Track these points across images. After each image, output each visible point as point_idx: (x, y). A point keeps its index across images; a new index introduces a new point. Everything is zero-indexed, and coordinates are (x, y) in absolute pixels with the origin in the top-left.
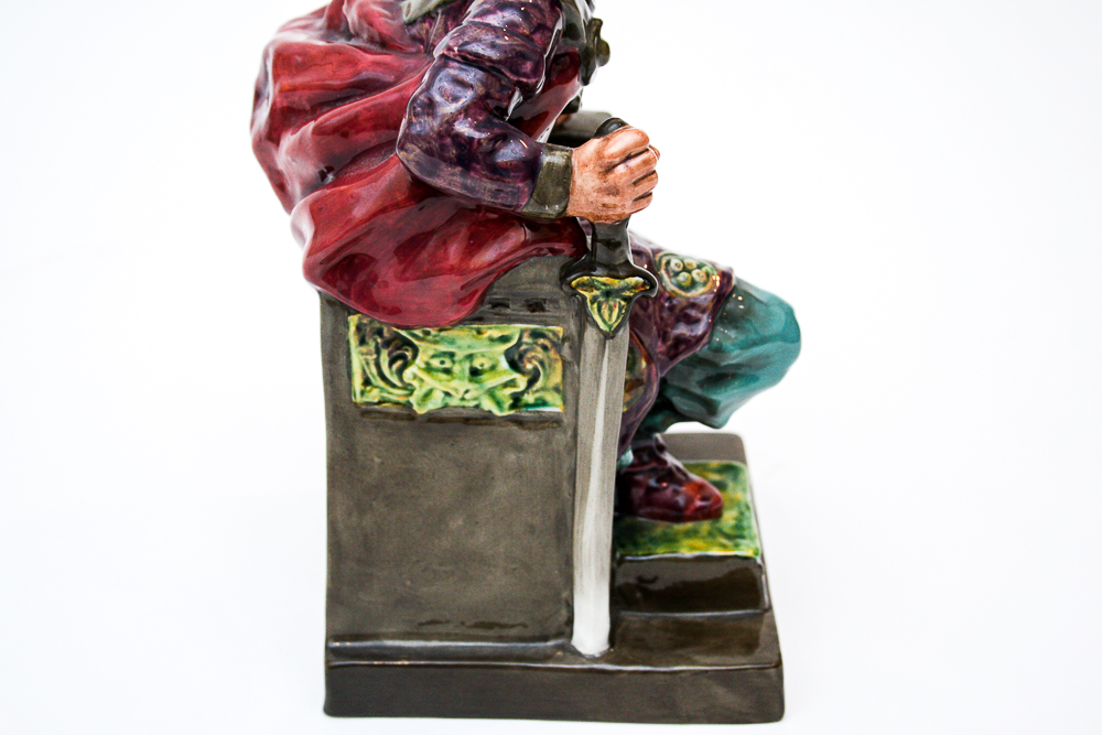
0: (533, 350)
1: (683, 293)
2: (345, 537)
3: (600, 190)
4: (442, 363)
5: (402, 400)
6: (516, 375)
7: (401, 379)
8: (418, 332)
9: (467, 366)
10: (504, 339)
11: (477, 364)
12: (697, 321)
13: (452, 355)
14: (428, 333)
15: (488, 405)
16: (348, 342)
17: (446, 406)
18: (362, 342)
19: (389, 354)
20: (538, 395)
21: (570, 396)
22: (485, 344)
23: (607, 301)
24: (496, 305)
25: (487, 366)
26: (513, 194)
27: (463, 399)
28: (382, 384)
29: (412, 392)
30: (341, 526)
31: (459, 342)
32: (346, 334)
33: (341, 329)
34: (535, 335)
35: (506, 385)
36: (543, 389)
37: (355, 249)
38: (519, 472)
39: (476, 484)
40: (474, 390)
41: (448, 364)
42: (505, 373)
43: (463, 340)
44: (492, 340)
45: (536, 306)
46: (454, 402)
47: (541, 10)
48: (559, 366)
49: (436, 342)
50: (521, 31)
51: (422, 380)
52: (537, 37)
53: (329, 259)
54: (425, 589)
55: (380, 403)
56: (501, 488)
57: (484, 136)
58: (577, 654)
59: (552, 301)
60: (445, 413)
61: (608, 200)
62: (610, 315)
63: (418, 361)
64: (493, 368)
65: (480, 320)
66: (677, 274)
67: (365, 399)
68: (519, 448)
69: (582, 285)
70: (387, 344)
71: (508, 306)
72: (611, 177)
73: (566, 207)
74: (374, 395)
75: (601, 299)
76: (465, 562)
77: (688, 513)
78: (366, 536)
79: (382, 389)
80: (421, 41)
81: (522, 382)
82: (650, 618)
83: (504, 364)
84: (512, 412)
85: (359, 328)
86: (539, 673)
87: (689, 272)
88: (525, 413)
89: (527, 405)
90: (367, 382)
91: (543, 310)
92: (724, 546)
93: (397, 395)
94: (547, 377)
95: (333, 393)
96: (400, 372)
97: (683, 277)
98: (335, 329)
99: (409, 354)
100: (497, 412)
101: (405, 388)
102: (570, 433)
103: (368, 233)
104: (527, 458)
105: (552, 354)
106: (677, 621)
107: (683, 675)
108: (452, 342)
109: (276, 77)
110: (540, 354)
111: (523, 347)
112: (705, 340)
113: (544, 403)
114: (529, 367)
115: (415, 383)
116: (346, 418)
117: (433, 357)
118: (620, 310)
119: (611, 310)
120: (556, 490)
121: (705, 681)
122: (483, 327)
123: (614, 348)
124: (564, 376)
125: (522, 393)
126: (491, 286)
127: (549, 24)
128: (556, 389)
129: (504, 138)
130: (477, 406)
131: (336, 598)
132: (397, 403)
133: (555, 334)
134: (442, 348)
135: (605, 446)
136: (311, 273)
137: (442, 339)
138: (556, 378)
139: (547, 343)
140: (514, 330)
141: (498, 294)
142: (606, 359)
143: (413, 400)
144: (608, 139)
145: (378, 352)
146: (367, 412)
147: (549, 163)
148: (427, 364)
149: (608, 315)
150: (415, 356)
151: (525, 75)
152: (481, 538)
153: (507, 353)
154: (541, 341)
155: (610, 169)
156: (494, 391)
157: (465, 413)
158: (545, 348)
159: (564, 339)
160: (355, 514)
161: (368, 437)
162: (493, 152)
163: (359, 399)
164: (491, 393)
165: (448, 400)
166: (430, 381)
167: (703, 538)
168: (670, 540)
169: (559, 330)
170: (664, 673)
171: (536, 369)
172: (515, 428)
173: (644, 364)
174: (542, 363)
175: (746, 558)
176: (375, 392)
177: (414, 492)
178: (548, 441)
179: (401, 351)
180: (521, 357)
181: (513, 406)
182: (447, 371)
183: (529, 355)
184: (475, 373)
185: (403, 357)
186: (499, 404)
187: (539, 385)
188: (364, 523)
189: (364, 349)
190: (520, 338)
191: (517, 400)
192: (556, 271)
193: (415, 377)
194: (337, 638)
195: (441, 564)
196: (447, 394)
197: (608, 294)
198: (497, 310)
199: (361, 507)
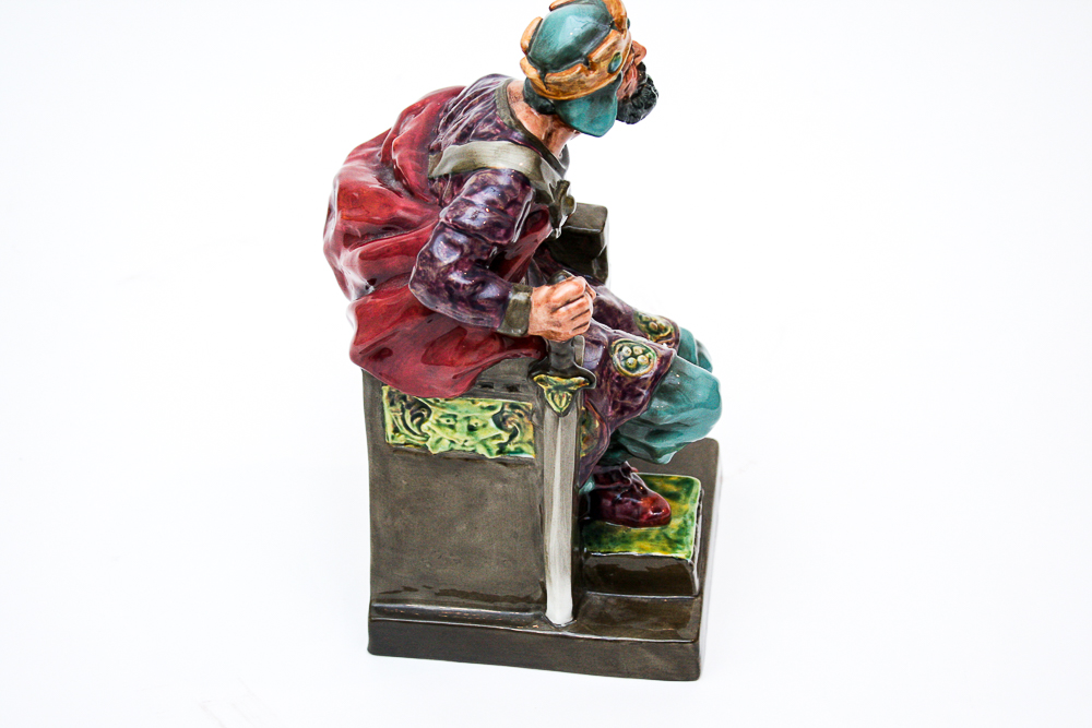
0: (512, 416)
1: (630, 373)
2: (382, 532)
3: (548, 322)
4: (448, 421)
5: (421, 443)
6: (500, 432)
7: (420, 430)
8: (431, 400)
9: (465, 424)
10: (491, 408)
11: (473, 423)
12: (640, 394)
13: (455, 416)
14: (438, 401)
15: (481, 450)
16: (382, 403)
17: (452, 449)
18: (392, 404)
19: (411, 413)
20: (517, 446)
21: (539, 448)
22: (479, 410)
23: (558, 393)
24: (484, 386)
25: (480, 424)
26: (489, 322)
27: (463, 446)
28: (407, 432)
29: (428, 438)
30: (380, 526)
31: (459, 409)
32: (381, 398)
33: (377, 394)
34: (513, 407)
35: (494, 438)
36: (521, 442)
37: (385, 344)
38: (505, 496)
39: (475, 502)
40: (471, 441)
41: (452, 422)
42: (493, 429)
43: (463, 407)
44: (482, 408)
45: (512, 388)
46: (457, 447)
47: (514, 190)
48: (531, 428)
49: (443, 408)
50: (498, 206)
51: (434, 432)
52: (510, 210)
53: (367, 350)
54: (440, 571)
55: (405, 444)
56: (493, 506)
57: (467, 282)
58: (548, 623)
59: (524, 386)
60: (452, 454)
61: (554, 329)
62: (560, 403)
63: (431, 418)
64: (484, 426)
65: (475, 395)
66: (626, 359)
67: (395, 442)
68: (505, 481)
69: (541, 381)
70: (409, 406)
71: (492, 387)
72: (555, 315)
73: (527, 330)
74: (401, 439)
75: (554, 391)
76: (468, 555)
77: (643, 520)
78: (397, 533)
79: (407, 436)
80: (437, 195)
81: (505, 437)
82: (609, 597)
83: (492, 424)
84: (499, 456)
85: (390, 394)
86: (519, 635)
87: (636, 357)
88: (507, 457)
89: (509, 452)
90: (396, 430)
91: (517, 391)
92: (664, 550)
93: (417, 440)
94: (523, 434)
95: (373, 436)
96: (419, 425)
97: (631, 360)
98: (373, 394)
99: (425, 413)
100: (488, 456)
101: (423, 436)
102: (540, 473)
103: (394, 335)
104: (510, 488)
105: (526, 420)
106: (628, 601)
107: (624, 644)
108: (454, 408)
109: (339, 208)
110: (518, 420)
111: (505, 414)
112: (645, 407)
113: (522, 451)
114: (510, 427)
115: (430, 433)
116: (382, 454)
117: (442, 417)
118: (568, 398)
119: (561, 398)
120: (531, 509)
121: (640, 649)
122: (476, 399)
123: (565, 422)
124: (534, 435)
125: (506, 444)
126: (480, 374)
127: (520, 200)
128: (530, 443)
129: (484, 284)
130: (474, 451)
131: (376, 573)
132: (417, 446)
133: (527, 407)
134: (448, 412)
135: (562, 487)
136: (355, 358)
137: (448, 406)
138: (529, 436)
139: (521, 412)
140: (498, 403)
141: (485, 379)
142: (559, 430)
143: (428, 444)
144: (555, 288)
145: (403, 411)
146: (396, 449)
147: (515, 301)
148: (438, 421)
149: (559, 402)
150: (429, 416)
151: (499, 238)
152: (480, 538)
153: (494, 418)
154: (517, 411)
155: (555, 310)
156: (486, 440)
157: (466, 455)
158: (520, 416)
159: (533, 411)
160: (389, 517)
161: (397, 466)
162: (474, 294)
163: (390, 441)
164: (483, 442)
165: (453, 446)
166: (440, 433)
167: (652, 541)
168: (626, 541)
169: (530, 404)
170: (611, 641)
171: (515, 428)
172: (501, 466)
173: (597, 424)
174: (519, 425)
175: (680, 559)
176: (402, 436)
177: (430, 505)
178: (525, 477)
179: (420, 412)
180: (504, 420)
181: (499, 452)
182: (452, 427)
183: (510, 419)
184: (471, 429)
185: (421, 415)
186: (489, 450)
187: (517, 439)
188: (396, 524)
189: (393, 408)
190: (503, 408)
191: (502, 449)
192: (525, 368)
193: (429, 429)
194: (378, 601)
195: (451, 555)
196: (452, 442)
197: (558, 388)
198: (485, 389)
199: (394, 514)
